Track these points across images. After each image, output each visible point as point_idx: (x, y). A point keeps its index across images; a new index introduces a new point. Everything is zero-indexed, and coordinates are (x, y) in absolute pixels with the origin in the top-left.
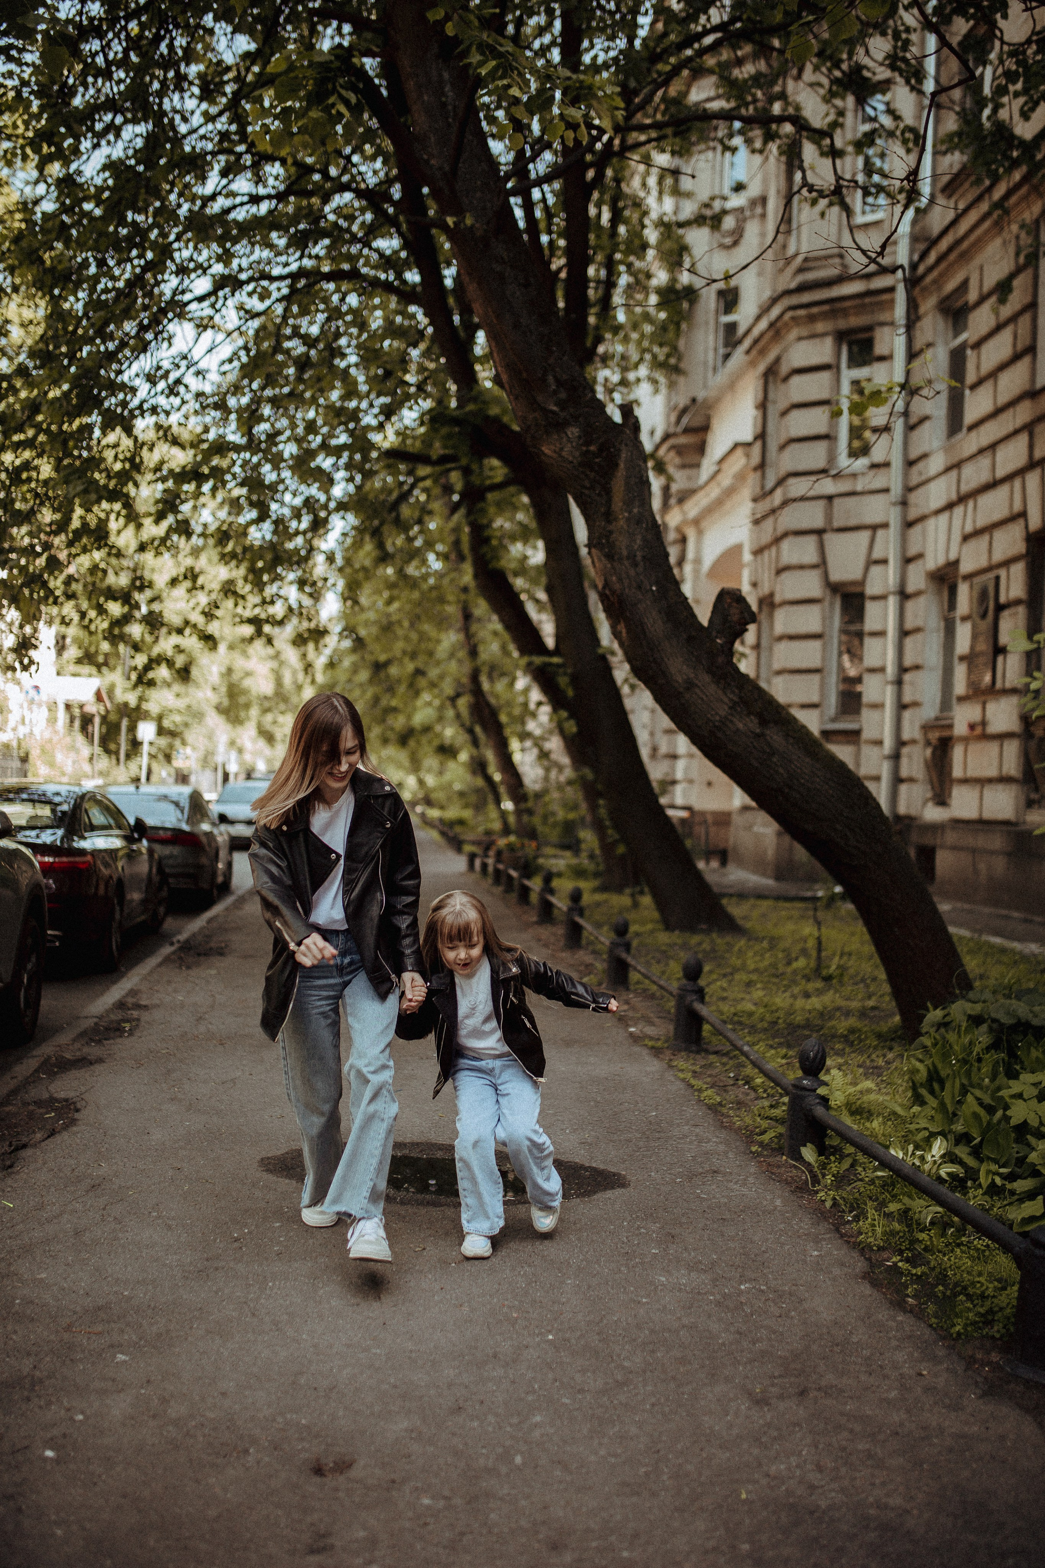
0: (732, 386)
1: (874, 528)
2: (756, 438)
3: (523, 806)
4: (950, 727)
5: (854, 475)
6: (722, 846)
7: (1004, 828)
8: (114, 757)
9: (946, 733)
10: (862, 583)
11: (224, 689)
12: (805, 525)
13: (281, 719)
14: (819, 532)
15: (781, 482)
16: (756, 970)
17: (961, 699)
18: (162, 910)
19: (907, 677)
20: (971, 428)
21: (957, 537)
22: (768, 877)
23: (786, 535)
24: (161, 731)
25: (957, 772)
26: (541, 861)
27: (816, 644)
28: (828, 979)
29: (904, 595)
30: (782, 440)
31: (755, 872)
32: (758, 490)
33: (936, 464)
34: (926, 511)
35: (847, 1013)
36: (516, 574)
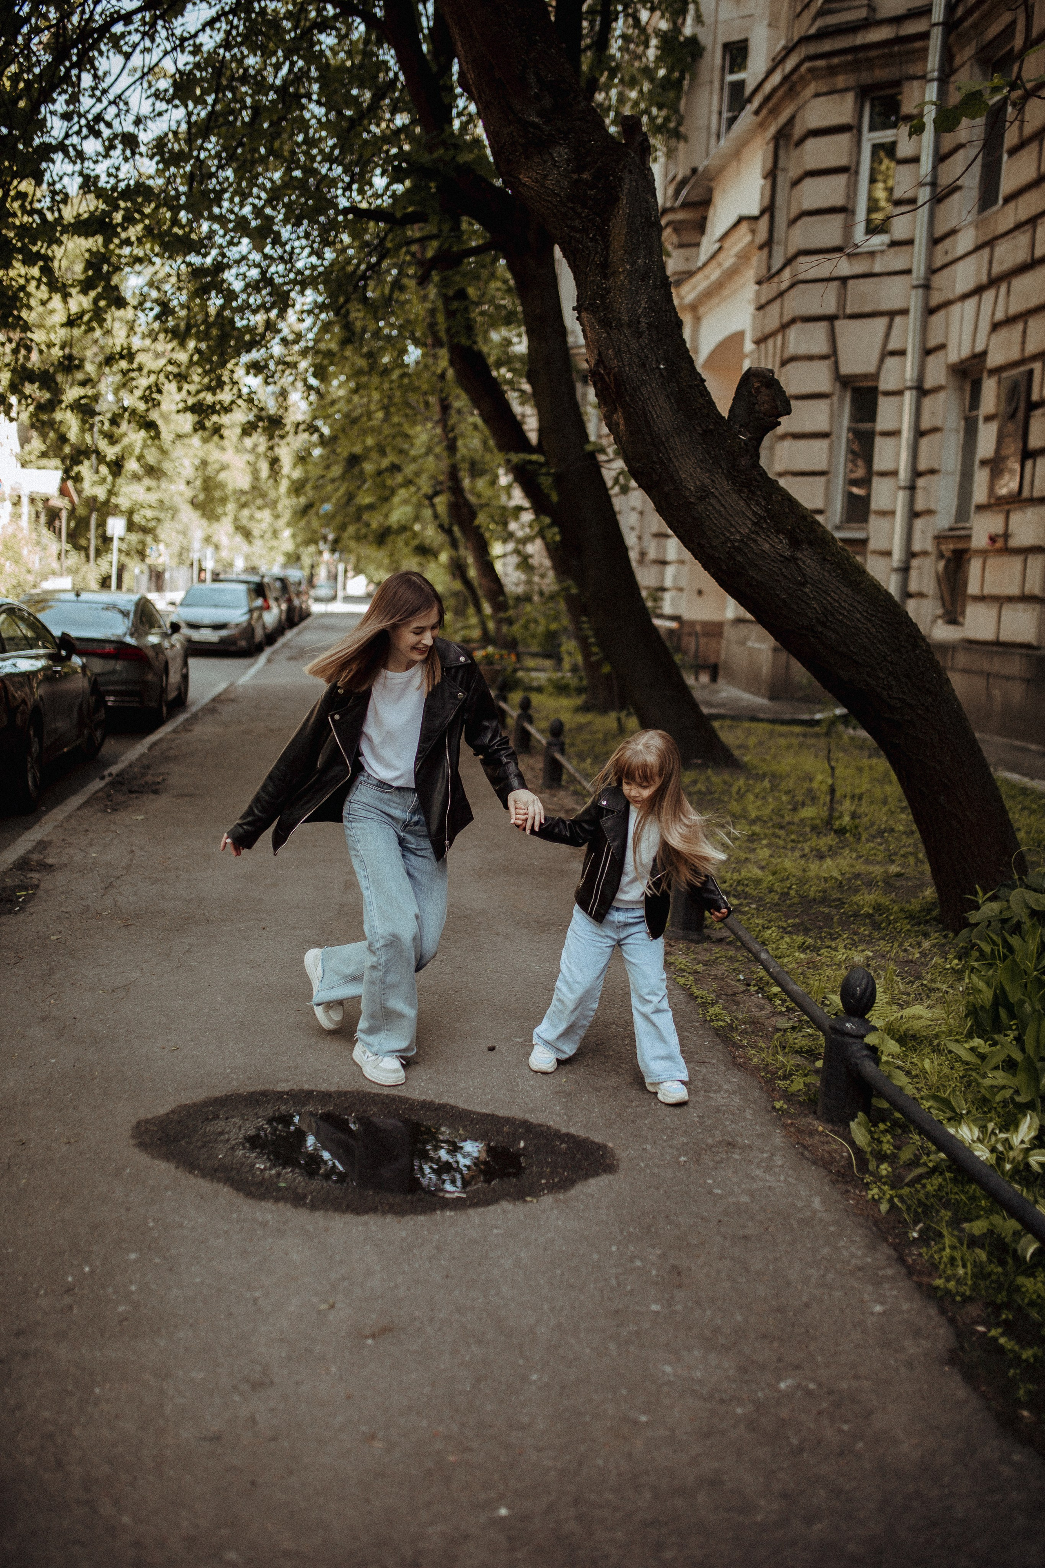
0: (737, 153)
1: (892, 314)
2: (763, 212)
3: (502, 615)
4: (969, 537)
5: (872, 254)
6: (712, 660)
7: (1024, 651)
8: (83, 553)
9: (961, 546)
10: (876, 376)
11: (198, 483)
12: (816, 310)
13: (258, 515)
14: (831, 319)
15: (789, 262)
16: (758, 819)
17: (980, 508)
18: (98, 734)
19: (921, 482)
20: (1007, 200)
21: (985, 325)
22: (763, 696)
23: (793, 321)
24: (131, 526)
25: (973, 588)
26: (520, 674)
27: (824, 444)
28: (841, 831)
29: (922, 391)
30: (794, 213)
31: (746, 689)
32: (763, 272)
33: (965, 241)
34: (951, 297)
35: (870, 884)
36: (499, 364)
